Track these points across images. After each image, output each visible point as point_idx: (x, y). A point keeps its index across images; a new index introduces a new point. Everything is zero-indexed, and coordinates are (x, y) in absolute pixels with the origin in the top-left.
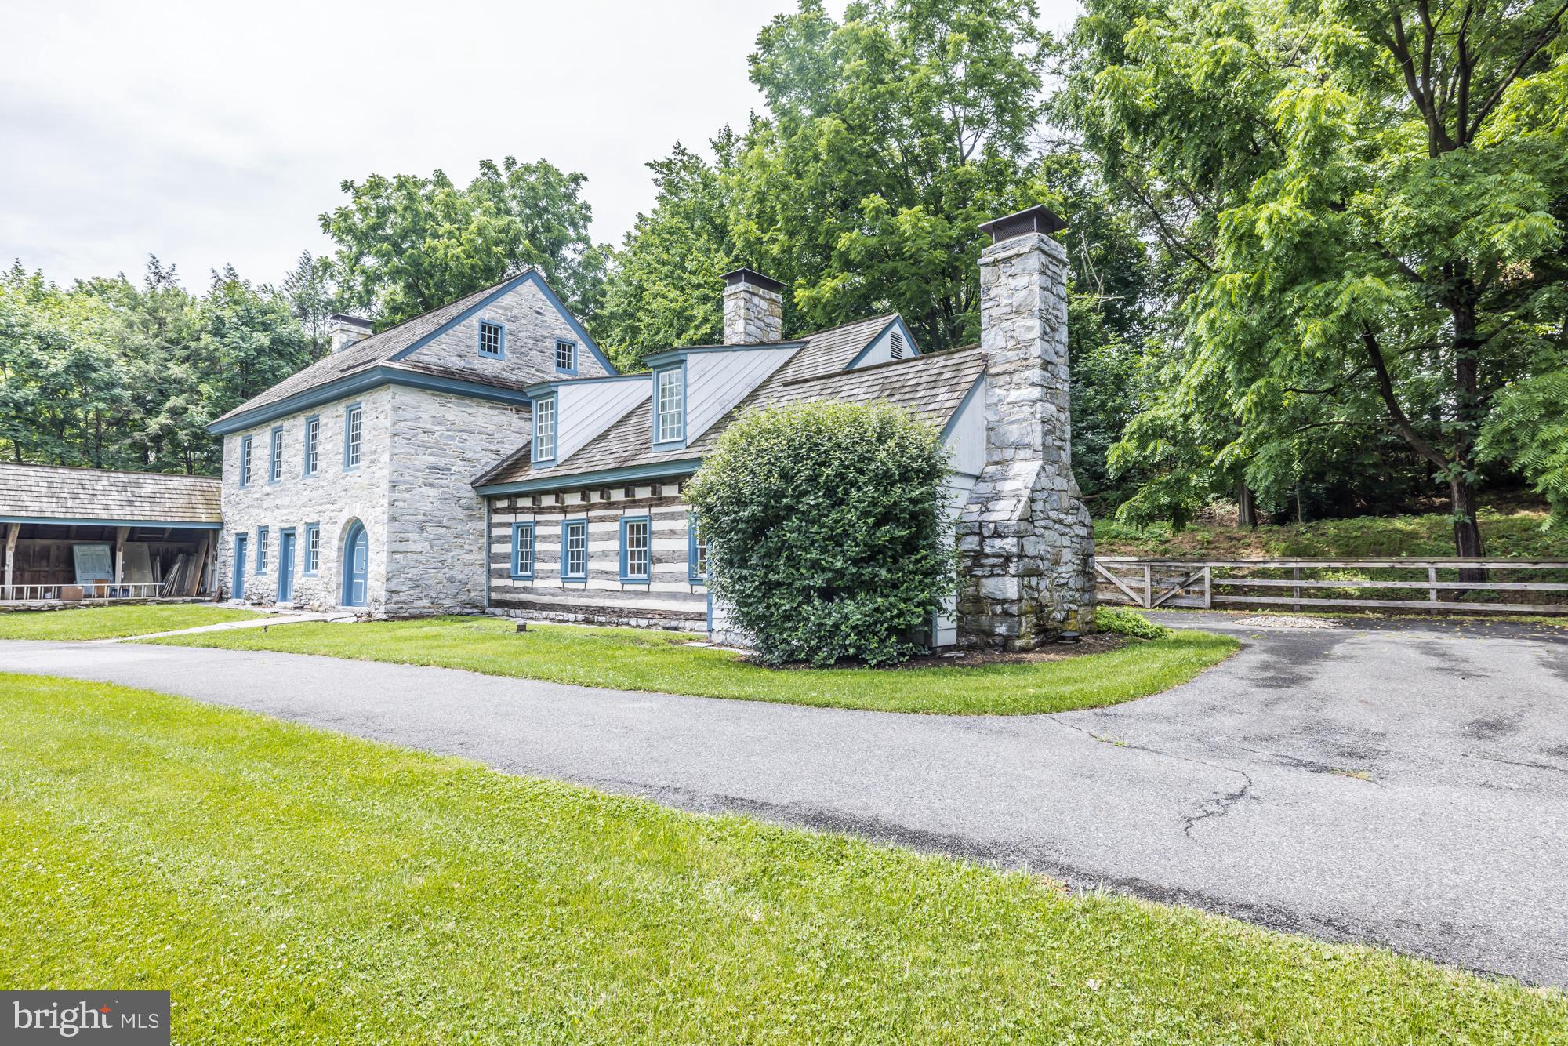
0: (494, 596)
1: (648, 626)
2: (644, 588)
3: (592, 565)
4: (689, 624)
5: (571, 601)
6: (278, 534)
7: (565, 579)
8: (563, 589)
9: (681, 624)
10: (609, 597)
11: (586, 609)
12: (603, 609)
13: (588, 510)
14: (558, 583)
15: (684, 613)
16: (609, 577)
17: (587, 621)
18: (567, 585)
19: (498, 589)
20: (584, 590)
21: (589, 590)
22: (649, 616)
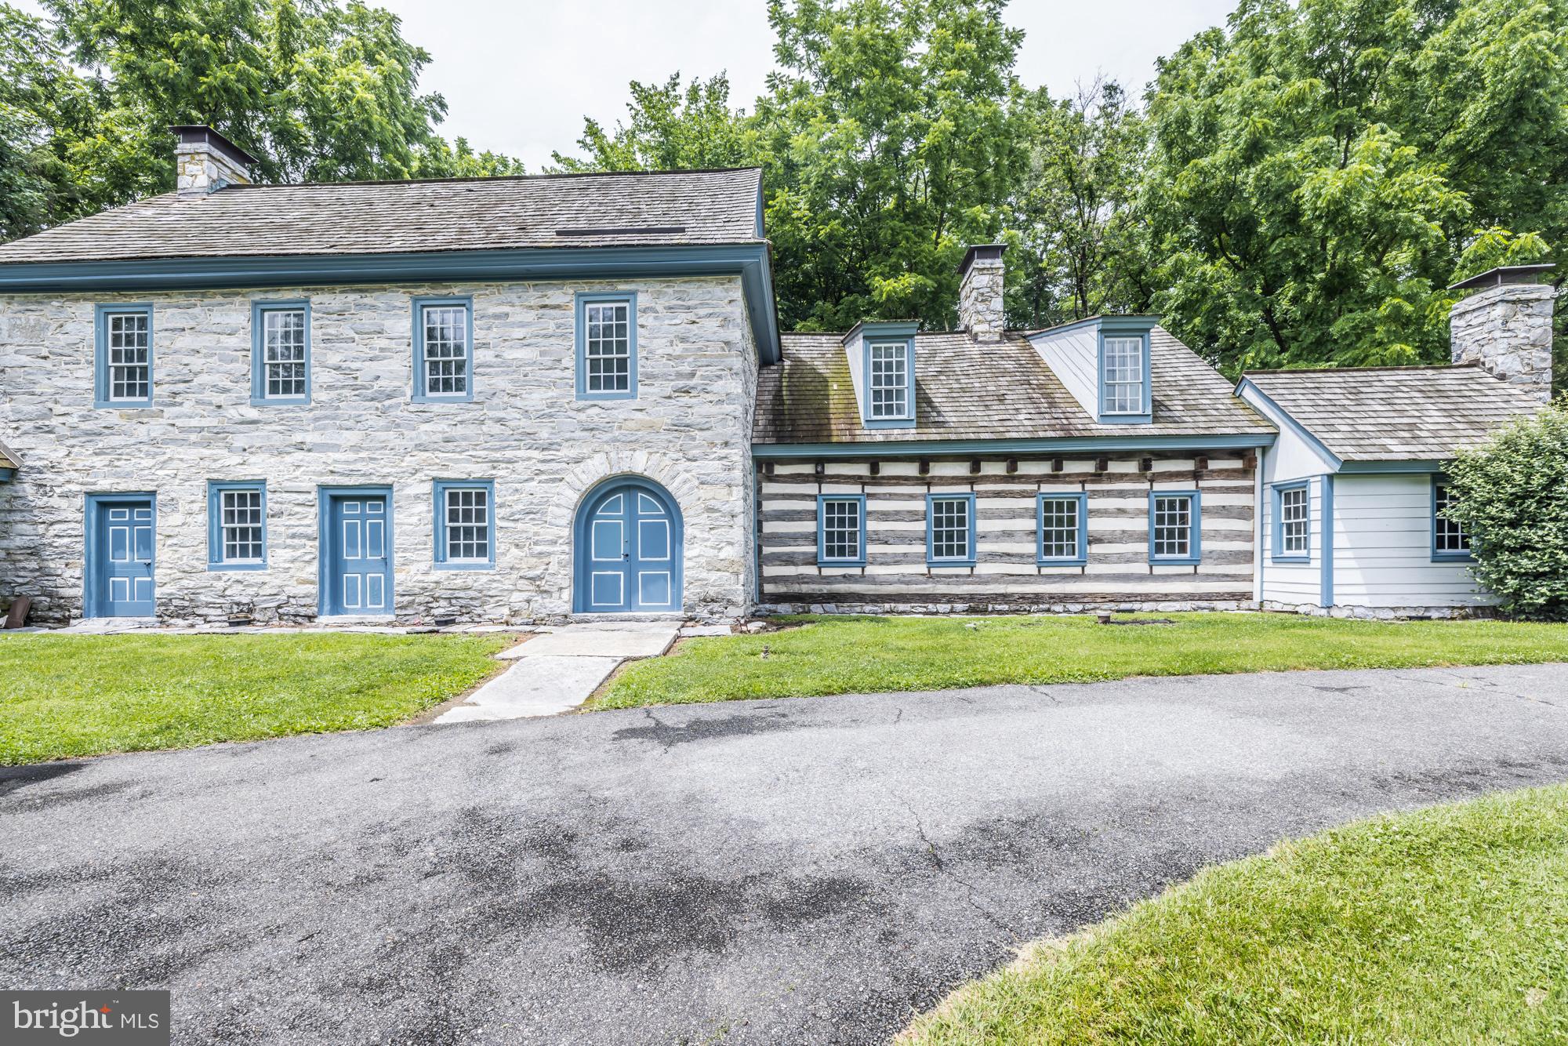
0: (769, 588)
1: (1083, 611)
2: (1078, 570)
3: (982, 547)
4: (1147, 606)
5: (942, 589)
6: (313, 496)
7: (931, 565)
8: (930, 576)
9: (1136, 606)
10: (1015, 582)
11: (971, 598)
12: (1004, 596)
13: (972, 484)
14: (923, 569)
15: (1140, 595)
16: (1013, 559)
17: (971, 611)
18: (934, 571)
19: (775, 580)
20: (969, 576)
21: (979, 576)
22: (1086, 600)
